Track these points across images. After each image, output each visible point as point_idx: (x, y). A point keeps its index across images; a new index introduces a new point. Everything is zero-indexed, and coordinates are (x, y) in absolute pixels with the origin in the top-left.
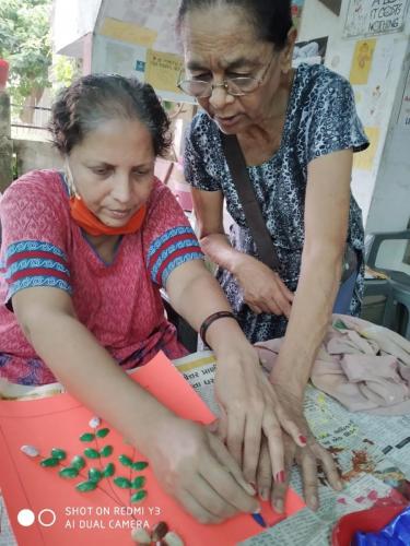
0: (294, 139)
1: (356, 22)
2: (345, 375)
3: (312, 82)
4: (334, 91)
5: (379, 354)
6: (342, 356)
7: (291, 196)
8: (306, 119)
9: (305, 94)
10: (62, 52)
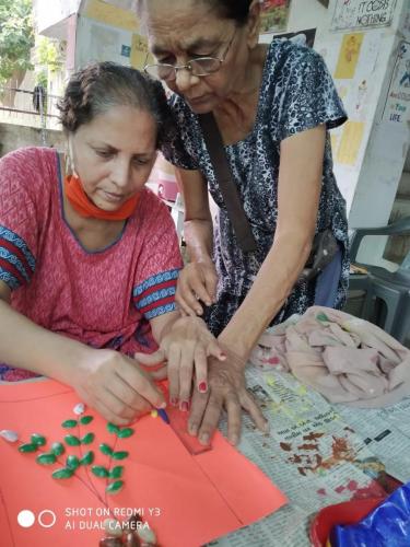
0: (268, 115)
1: (344, 16)
2: (326, 368)
3: (284, 56)
4: (306, 66)
5: (360, 347)
6: (323, 348)
7: (265, 176)
8: (280, 95)
9: (278, 69)
10: (45, 33)
